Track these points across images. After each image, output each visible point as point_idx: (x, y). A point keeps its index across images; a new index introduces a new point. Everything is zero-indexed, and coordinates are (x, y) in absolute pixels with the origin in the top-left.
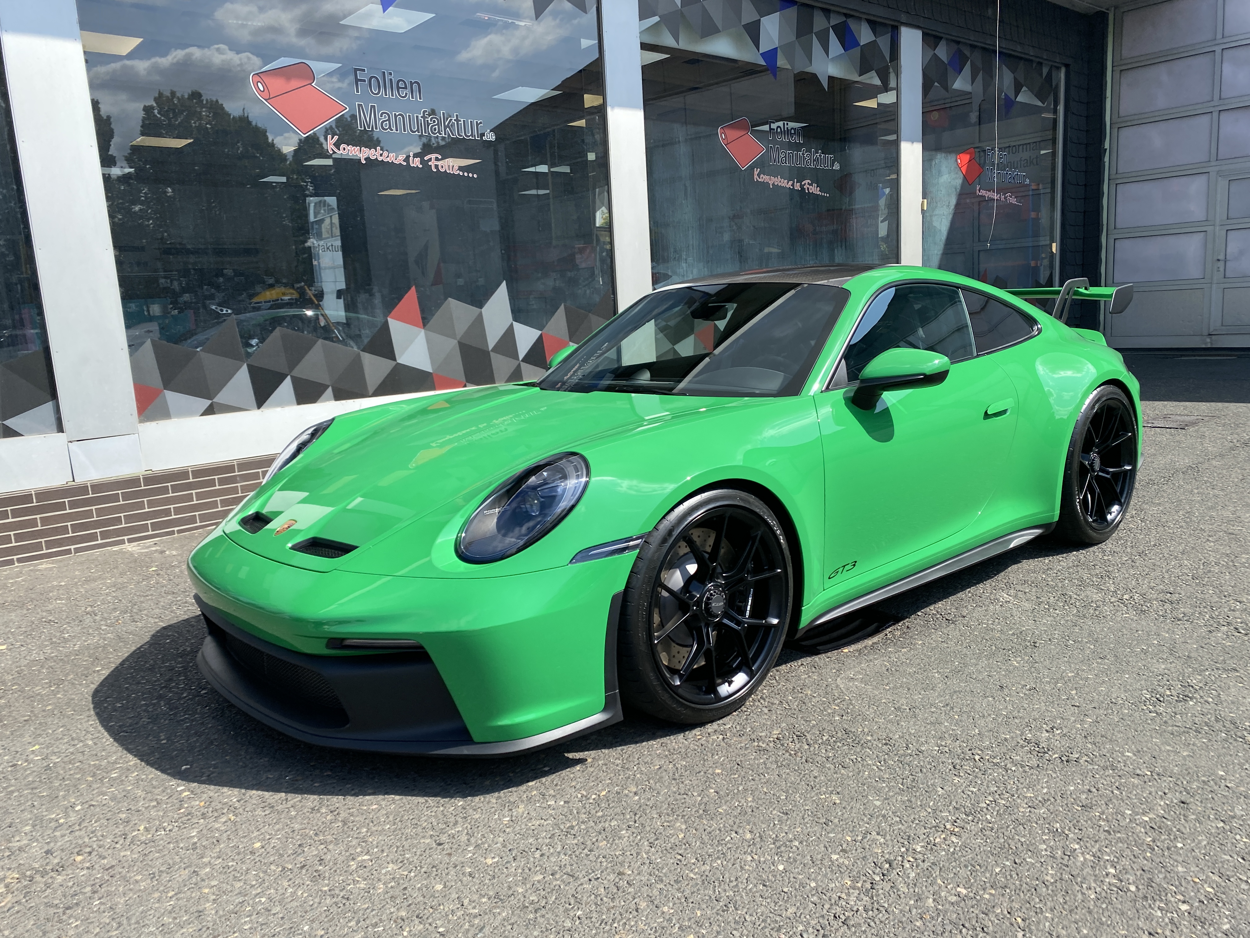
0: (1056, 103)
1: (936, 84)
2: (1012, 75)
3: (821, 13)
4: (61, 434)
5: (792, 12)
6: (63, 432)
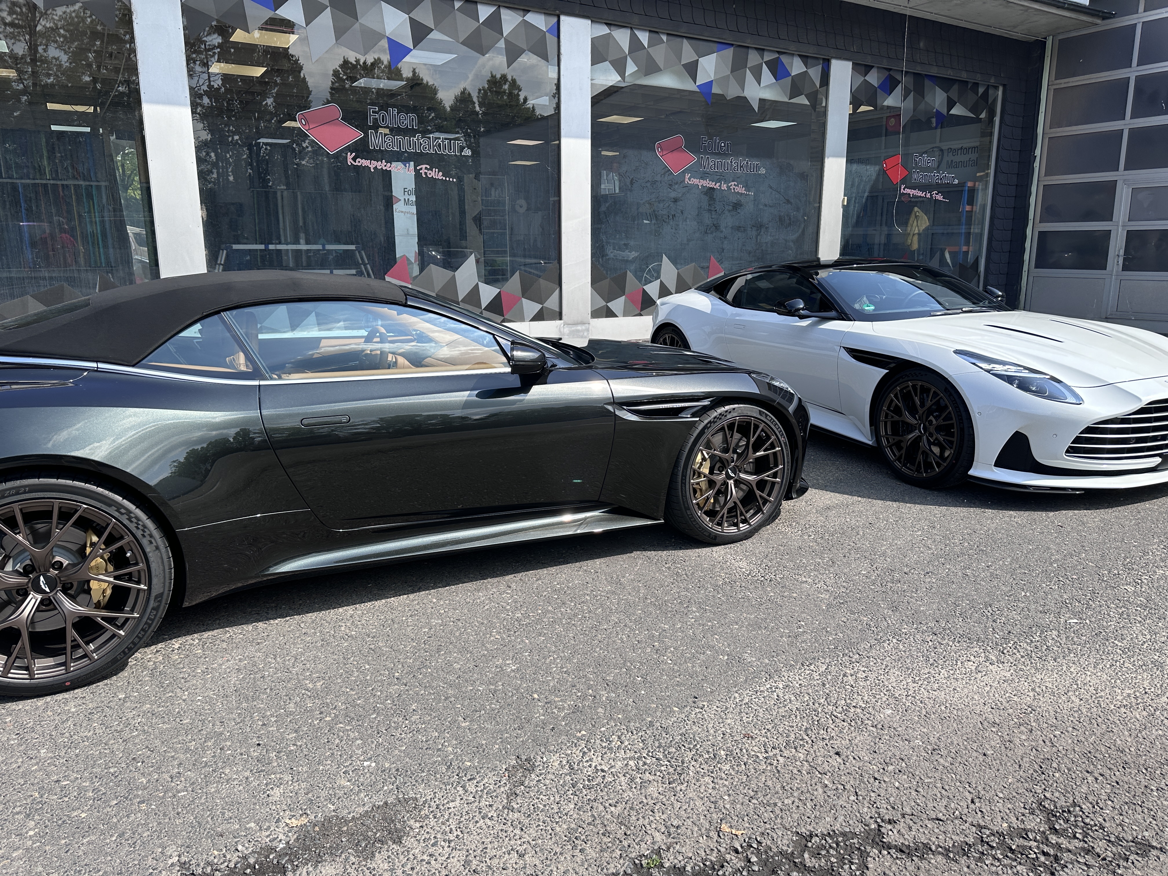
0: (992, 115)
1: (865, 103)
2: (945, 95)
3: (755, 52)
5: (729, 53)
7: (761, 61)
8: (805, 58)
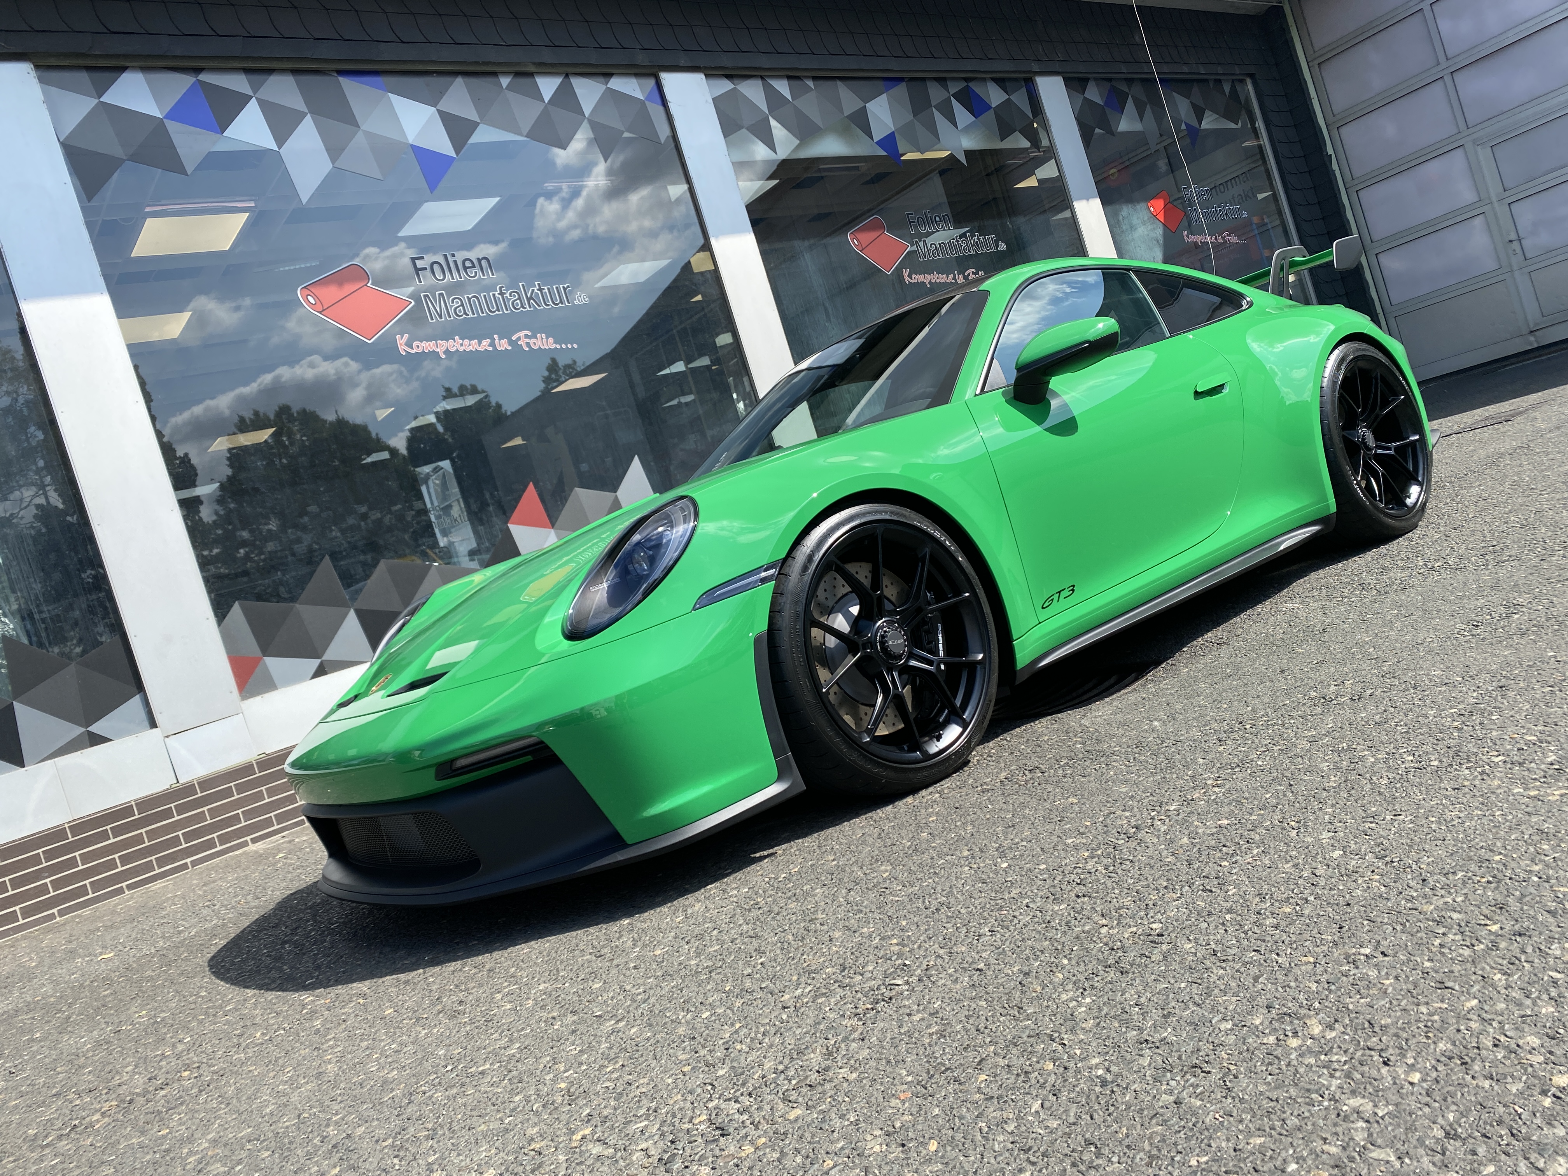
0: (1253, 120)
1: (1097, 130)
2: (1188, 101)
3: (936, 84)
4: (155, 730)
5: (901, 90)
6: (156, 727)
7: (946, 95)
8: (1001, 82)
